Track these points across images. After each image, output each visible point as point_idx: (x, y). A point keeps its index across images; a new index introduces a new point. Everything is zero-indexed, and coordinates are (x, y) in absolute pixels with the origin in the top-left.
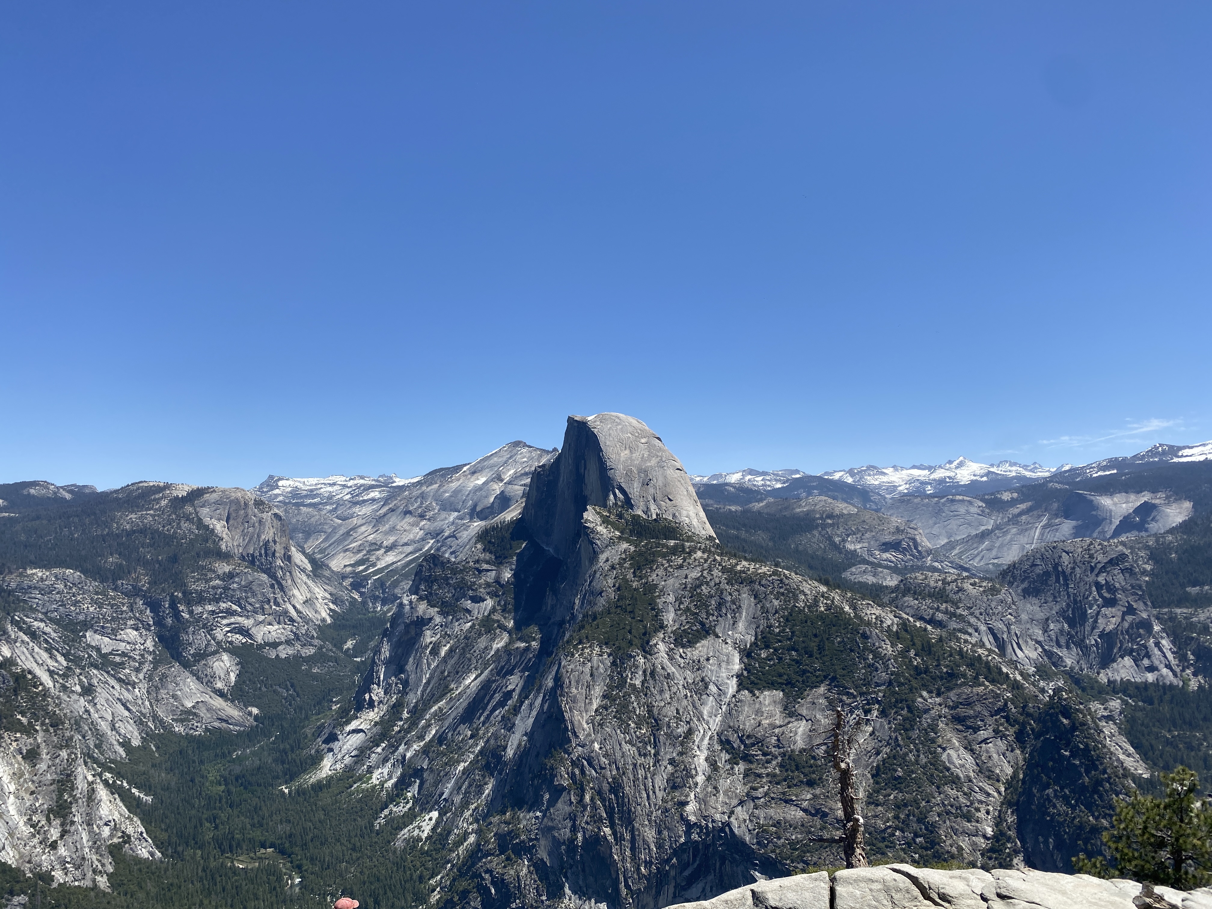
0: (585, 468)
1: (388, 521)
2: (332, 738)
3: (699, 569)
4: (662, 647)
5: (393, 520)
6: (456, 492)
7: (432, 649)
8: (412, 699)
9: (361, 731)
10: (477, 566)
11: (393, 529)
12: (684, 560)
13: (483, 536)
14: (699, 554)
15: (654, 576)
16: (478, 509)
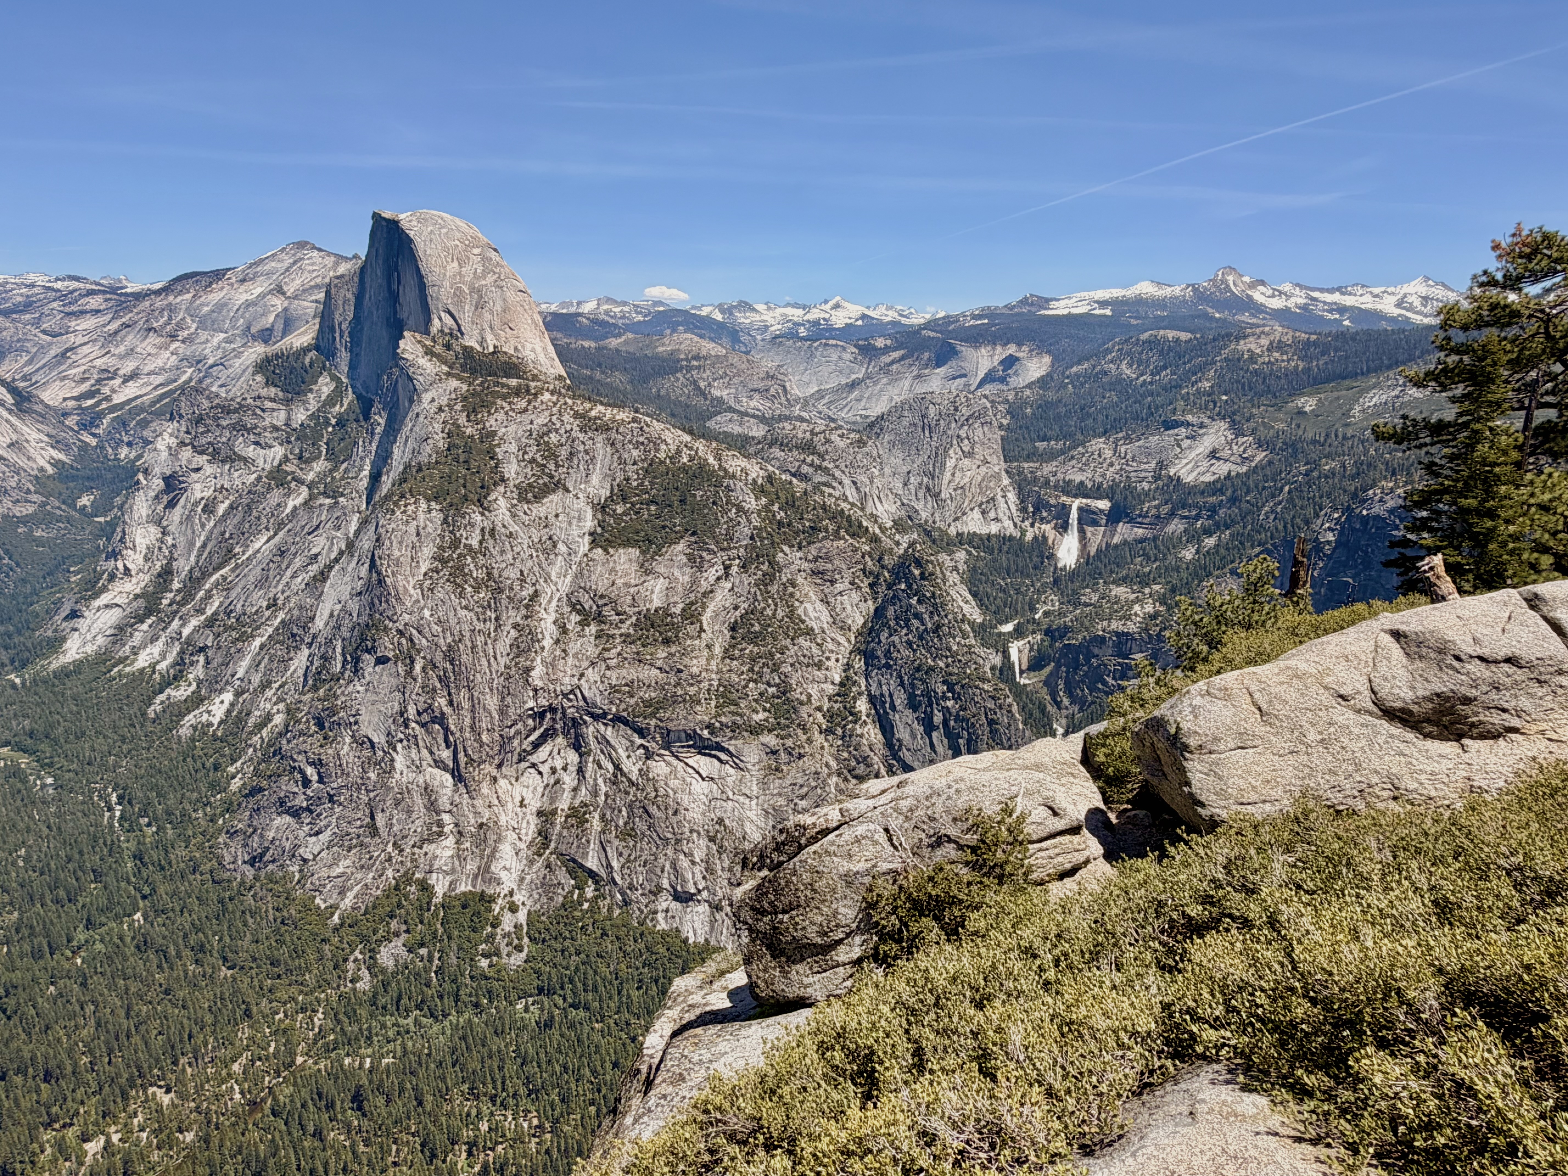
0: (399, 283)
1: (123, 340)
2: (74, 615)
3: (547, 413)
4: (502, 502)
5: (130, 339)
6: (221, 306)
7: (206, 506)
8: (183, 566)
9: (117, 605)
10: (258, 403)
11: (131, 352)
12: (529, 402)
13: (264, 366)
14: (547, 396)
15: (493, 422)
16: (253, 330)
